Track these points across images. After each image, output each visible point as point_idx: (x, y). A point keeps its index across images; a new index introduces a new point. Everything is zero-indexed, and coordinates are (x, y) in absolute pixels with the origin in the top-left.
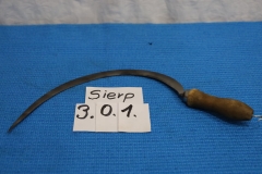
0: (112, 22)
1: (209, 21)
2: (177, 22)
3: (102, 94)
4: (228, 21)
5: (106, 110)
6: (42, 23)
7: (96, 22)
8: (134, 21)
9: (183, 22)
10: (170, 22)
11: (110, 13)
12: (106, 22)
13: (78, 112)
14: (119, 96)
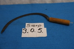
0: (34, 3)
1: (65, 2)
2: (55, 3)
7: (29, 3)
8: (41, 3)
9: (56, 2)
10: (53, 3)
12: (32, 3)
13: (23, 31)
14: (36, 26)
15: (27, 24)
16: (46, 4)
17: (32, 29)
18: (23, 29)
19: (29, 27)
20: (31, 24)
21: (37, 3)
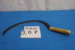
0: (31, 10)
1: (57, 10)
2: (48, 10)
3: (28, 28)
4: (62, 10)
5: (30, 32)
6: (13, 11)
7: (27, 10)
8: (37, 10)
9: (50, 10)
10: (47, 10)
11: (31, 8)
12: (30, 10)
13: (22, 33)
14: (33, 28)
15: (25, 27)
16: (41, 11)
17: (29, 31)
18: (22, 31)
19: (27, 29)
20: (29, 27)
21: (34, 10)
